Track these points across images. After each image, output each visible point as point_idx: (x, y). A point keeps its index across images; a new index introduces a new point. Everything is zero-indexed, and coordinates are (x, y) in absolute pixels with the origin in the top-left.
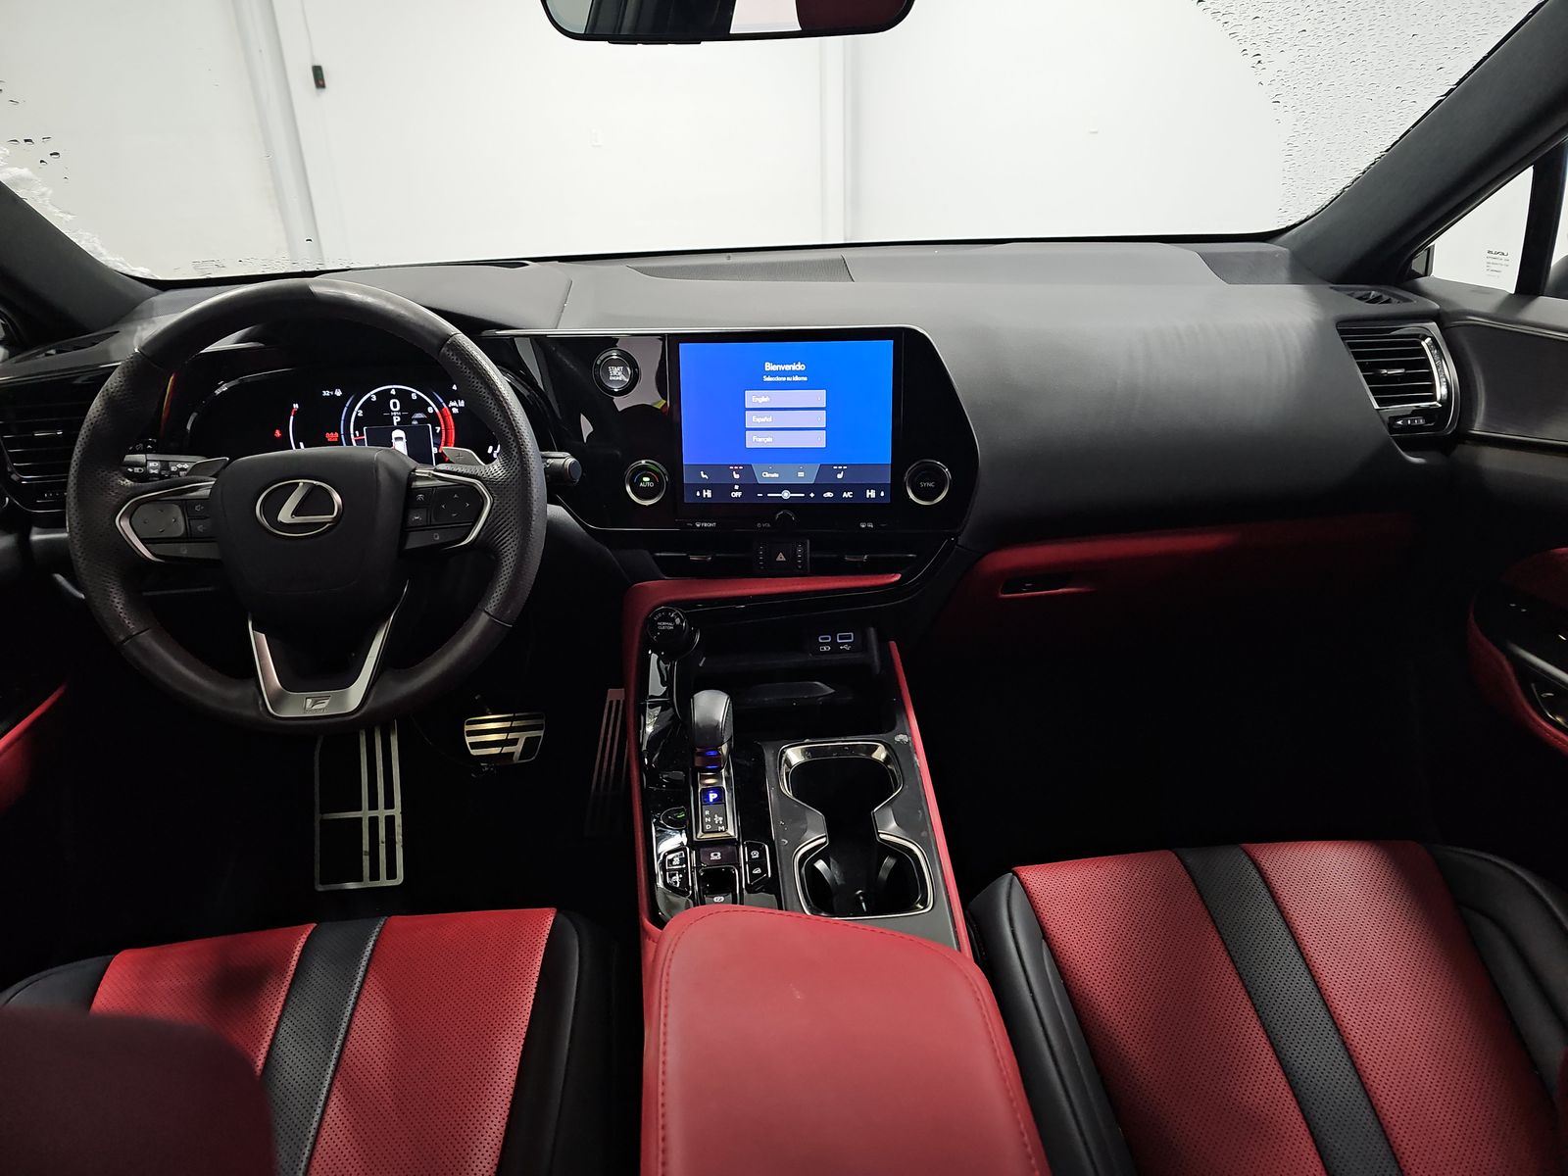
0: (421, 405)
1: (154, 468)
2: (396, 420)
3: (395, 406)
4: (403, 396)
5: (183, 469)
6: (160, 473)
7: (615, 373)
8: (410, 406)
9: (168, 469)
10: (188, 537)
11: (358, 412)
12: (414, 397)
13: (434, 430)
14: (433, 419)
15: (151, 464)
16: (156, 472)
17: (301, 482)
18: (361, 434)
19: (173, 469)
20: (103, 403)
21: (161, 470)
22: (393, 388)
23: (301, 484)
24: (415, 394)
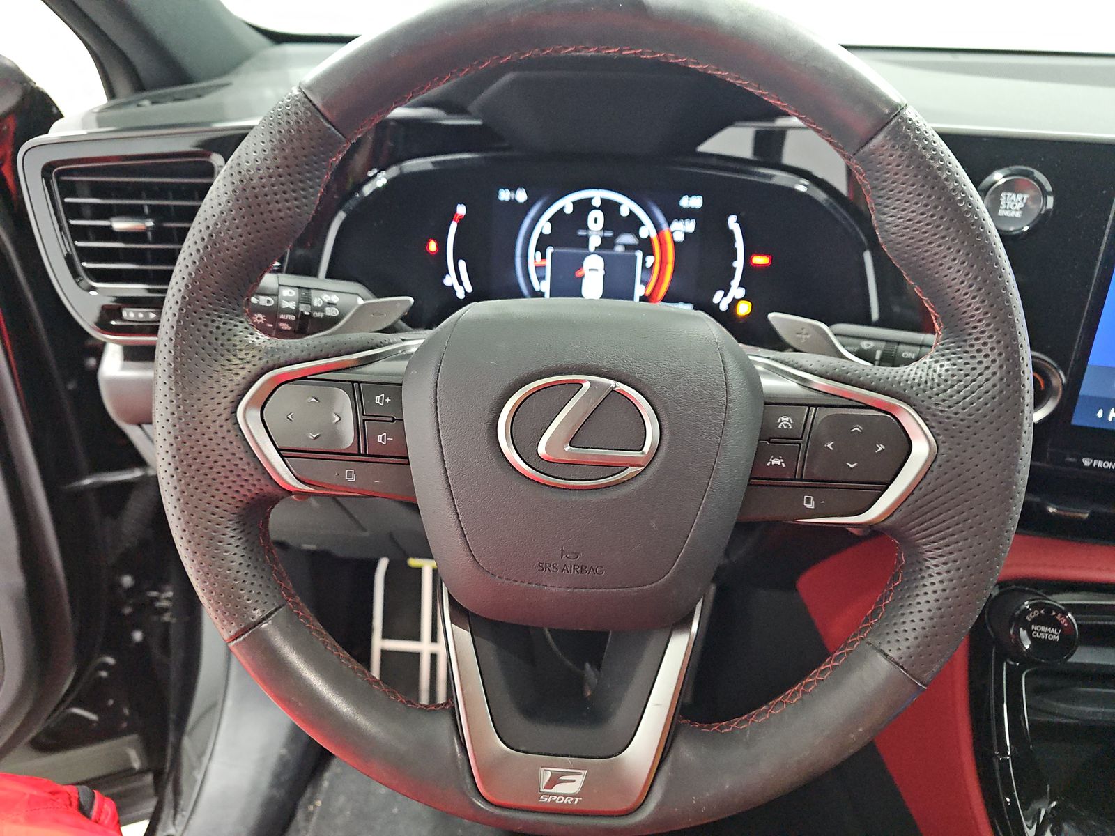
0: (633, 224)
1: (288, 299)
2: (595, 241)
3: (596, 220)
4: (609, 208)
5: (331, 304)
6: (297, 308)
7: (1010, 204)
8: (616, 222)
9: (308, 301)
10: (358, 454)
11: (544, 226)
12: (624, 212)
13: (644, 262)
14: (646, 246)
15: (285, 292)
16: (292, 305)
17: (587, 381)
18: (543, 257)
19: (317, 302)
20: (230, 188)
21: (300, 302)
22: (597, 196)
23: (586, 385)
24: (627, 206)
